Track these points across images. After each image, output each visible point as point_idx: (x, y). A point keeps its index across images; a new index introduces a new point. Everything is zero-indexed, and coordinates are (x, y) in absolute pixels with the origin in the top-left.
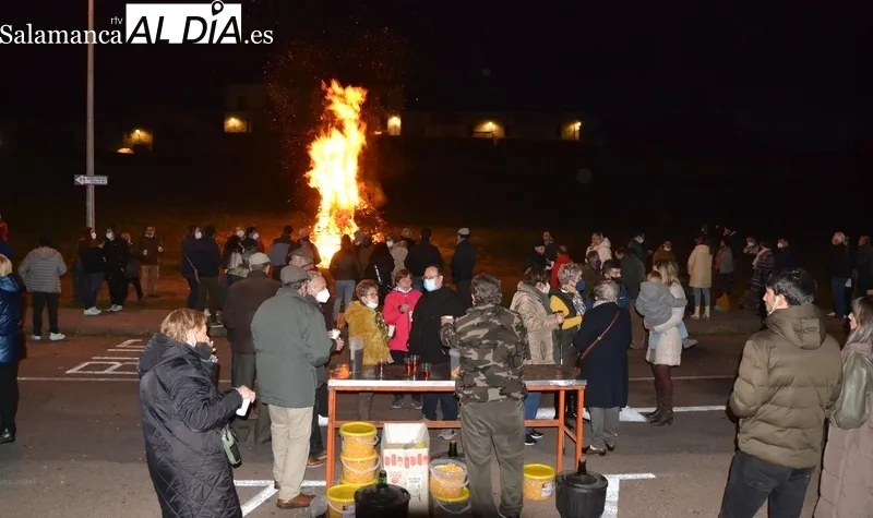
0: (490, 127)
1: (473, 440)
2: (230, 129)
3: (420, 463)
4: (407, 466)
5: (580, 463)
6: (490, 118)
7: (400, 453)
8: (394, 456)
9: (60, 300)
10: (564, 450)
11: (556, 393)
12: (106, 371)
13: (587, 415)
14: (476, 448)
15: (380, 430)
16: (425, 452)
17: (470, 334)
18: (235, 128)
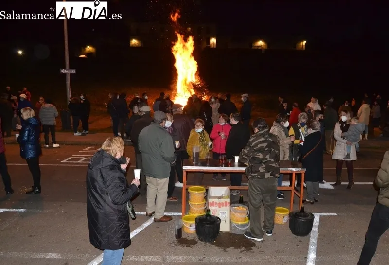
0: (260, 43)
1: (254, 196)
2: (133, 45)
3: (226, 206)
4: (220, 207)
5: (301, 207)
6: (261, 39)
7: (216, 200)
8: (214, 202)
9: (56, 128)
10: (294, 201)
11: (291, 174)
12: (79, 162)
13: (305, 185)
14: (255, 199)
15: (207, 190)
16: (228, 200)
17: (259, 146)
18: (135, 44)
